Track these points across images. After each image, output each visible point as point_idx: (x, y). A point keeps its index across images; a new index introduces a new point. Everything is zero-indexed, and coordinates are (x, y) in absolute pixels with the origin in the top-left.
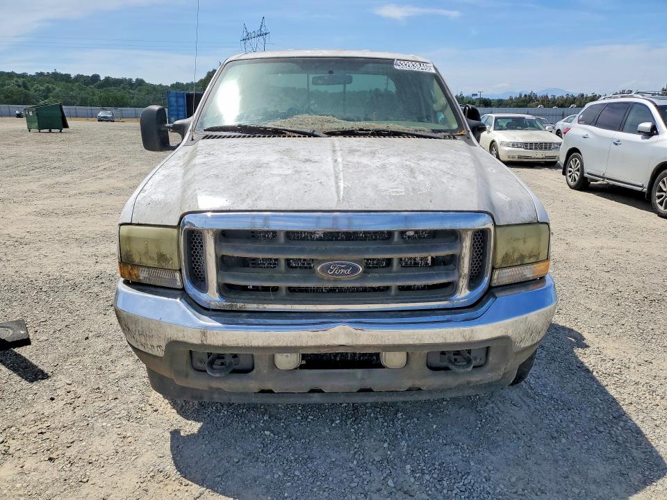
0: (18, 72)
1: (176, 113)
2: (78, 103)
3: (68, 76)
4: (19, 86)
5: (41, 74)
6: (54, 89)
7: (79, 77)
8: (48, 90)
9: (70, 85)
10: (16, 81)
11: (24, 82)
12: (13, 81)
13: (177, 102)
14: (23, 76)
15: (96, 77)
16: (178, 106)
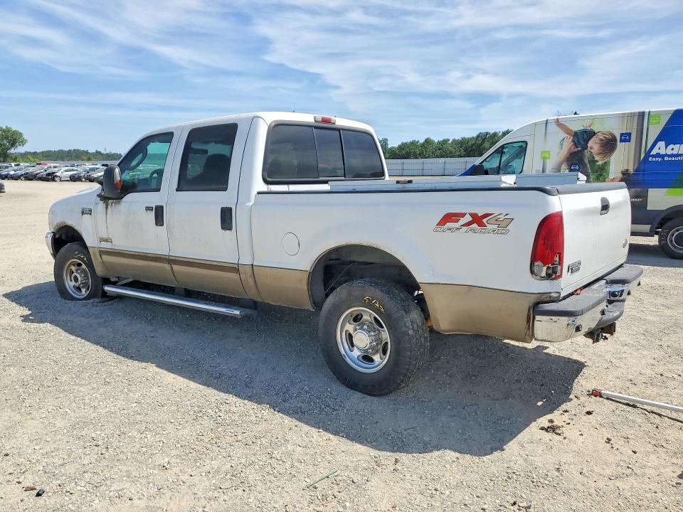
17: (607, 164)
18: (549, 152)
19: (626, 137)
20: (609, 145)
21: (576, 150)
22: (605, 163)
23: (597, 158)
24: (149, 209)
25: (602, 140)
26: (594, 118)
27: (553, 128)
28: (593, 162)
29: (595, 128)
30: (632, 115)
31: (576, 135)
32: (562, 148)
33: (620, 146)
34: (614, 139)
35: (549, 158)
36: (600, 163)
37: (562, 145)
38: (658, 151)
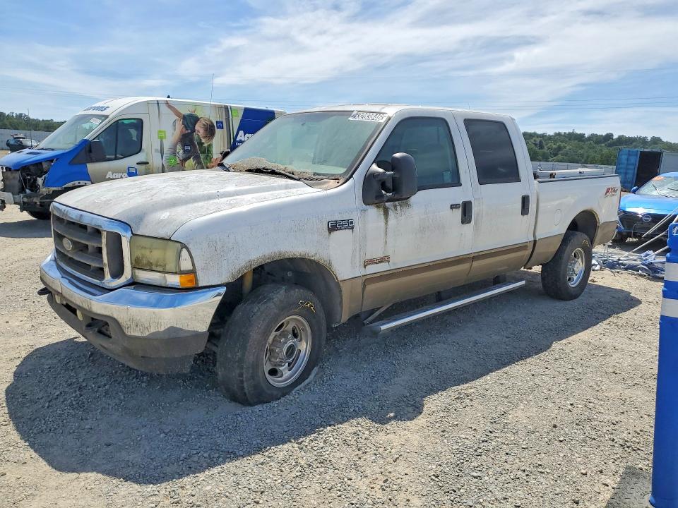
0: (539, 132)
1: (625, 171)
2: (583, 160)
3: (582, 136)
4: (536, 144)
5: (559, 134)
6: (565, 147)
7: (593, 136)
8: (559, 148)
9: (581, 143)
10: (535, 141)
11: (541, 142)
12: (532, 141)
13: (628, 160)
14: (543, 136)
15: (609, 136)
16: (628, 164)
17: (210, 146)
18: (165, 132)
19: (220, 125)
20: (210, 131)
21: (187, 132)
22: (209, 145)
23: (203, 141)
24: (453, 207)
25: (204, 125)
26: (196, 105)
27: (164, 108)
28: (201, 144)
29: (199, 114)
30: (220, 107)
31: (184, 118)
32: (175, 130)
33: (217, 131)
34: (212, 126)
35: (165, 138)
36: (206, 145)
37: (175, 126)
38: (240, 138)
